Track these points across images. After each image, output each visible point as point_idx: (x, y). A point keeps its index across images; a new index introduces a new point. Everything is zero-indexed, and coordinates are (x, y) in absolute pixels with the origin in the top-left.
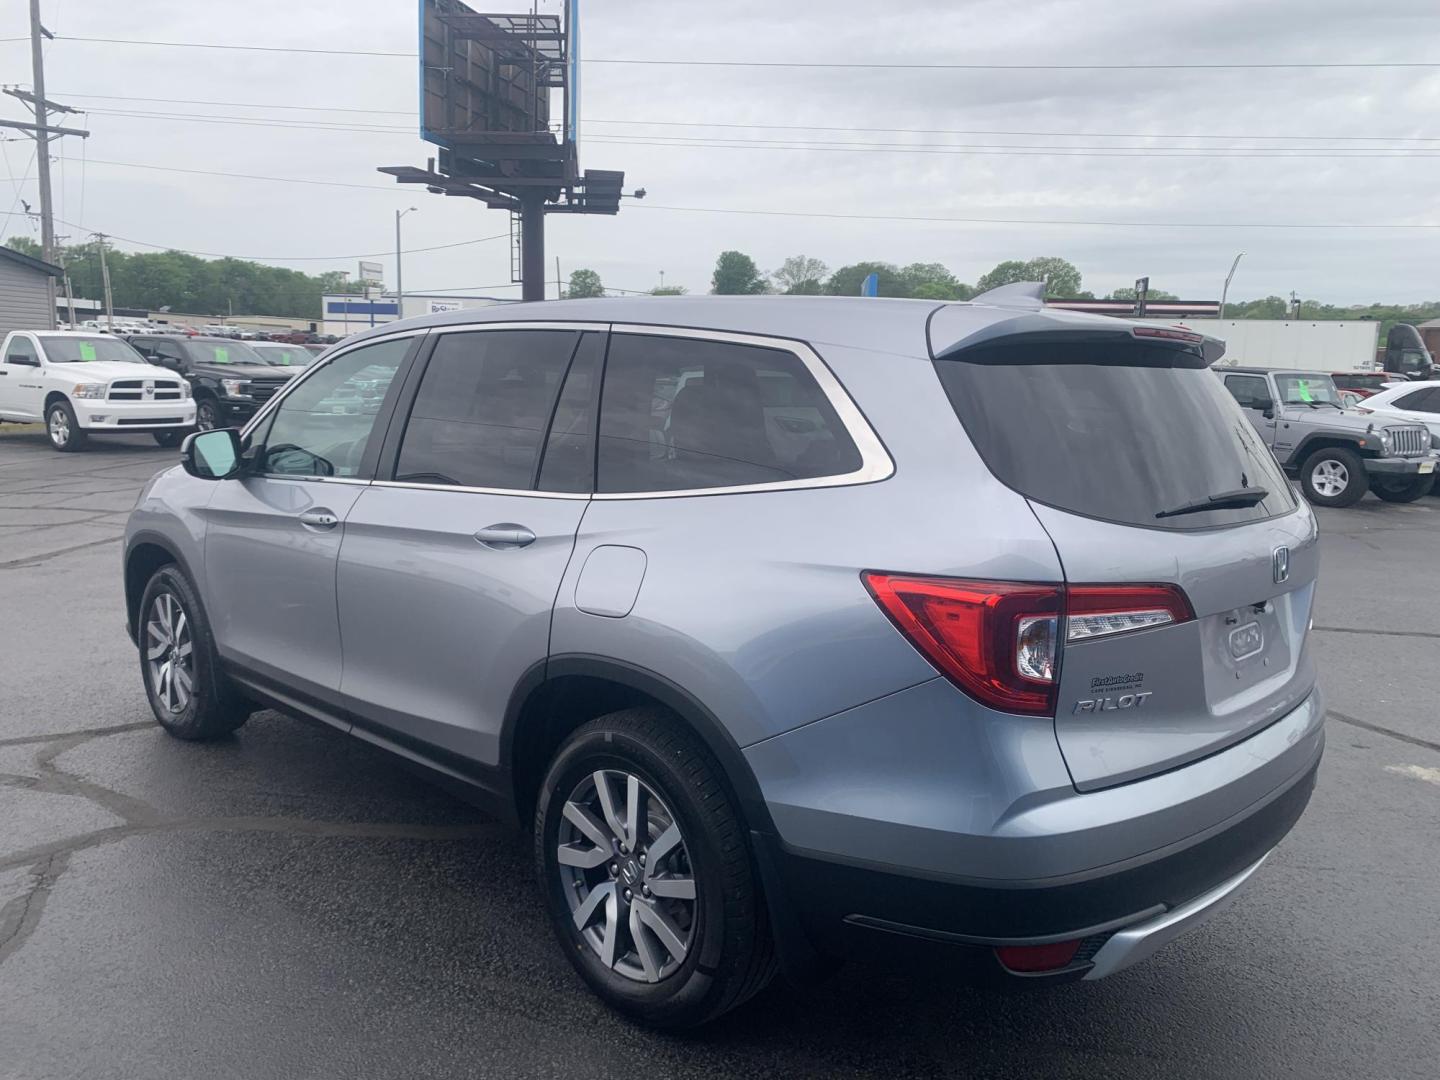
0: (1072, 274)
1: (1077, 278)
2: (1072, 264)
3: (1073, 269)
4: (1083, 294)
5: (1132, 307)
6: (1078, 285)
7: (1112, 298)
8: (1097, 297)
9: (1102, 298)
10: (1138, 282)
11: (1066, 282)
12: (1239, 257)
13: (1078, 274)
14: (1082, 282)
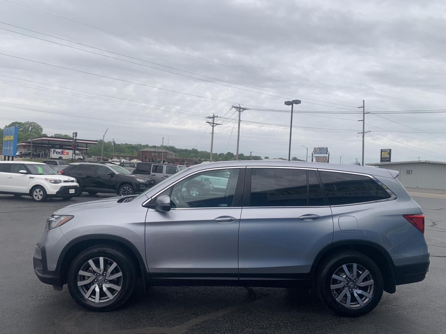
0: (40, 128)
1: (41, 129)
2: (40, 125)
3: (40, 126)
4: (44, 134)
5: (72, 141)
6: (42, 132)
7: (53, 136)
8: (48, 136)
9: (50, 136)
10: (73, 133)
11: (38, 130)
12: (107, 129)
13: (42, 128)
14: (43, 131)
